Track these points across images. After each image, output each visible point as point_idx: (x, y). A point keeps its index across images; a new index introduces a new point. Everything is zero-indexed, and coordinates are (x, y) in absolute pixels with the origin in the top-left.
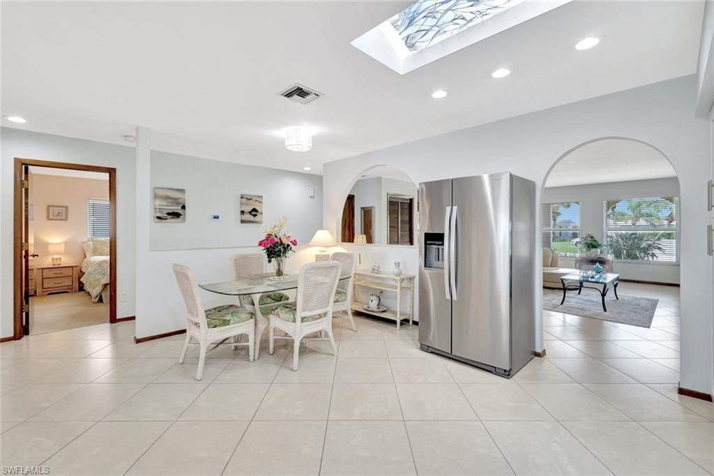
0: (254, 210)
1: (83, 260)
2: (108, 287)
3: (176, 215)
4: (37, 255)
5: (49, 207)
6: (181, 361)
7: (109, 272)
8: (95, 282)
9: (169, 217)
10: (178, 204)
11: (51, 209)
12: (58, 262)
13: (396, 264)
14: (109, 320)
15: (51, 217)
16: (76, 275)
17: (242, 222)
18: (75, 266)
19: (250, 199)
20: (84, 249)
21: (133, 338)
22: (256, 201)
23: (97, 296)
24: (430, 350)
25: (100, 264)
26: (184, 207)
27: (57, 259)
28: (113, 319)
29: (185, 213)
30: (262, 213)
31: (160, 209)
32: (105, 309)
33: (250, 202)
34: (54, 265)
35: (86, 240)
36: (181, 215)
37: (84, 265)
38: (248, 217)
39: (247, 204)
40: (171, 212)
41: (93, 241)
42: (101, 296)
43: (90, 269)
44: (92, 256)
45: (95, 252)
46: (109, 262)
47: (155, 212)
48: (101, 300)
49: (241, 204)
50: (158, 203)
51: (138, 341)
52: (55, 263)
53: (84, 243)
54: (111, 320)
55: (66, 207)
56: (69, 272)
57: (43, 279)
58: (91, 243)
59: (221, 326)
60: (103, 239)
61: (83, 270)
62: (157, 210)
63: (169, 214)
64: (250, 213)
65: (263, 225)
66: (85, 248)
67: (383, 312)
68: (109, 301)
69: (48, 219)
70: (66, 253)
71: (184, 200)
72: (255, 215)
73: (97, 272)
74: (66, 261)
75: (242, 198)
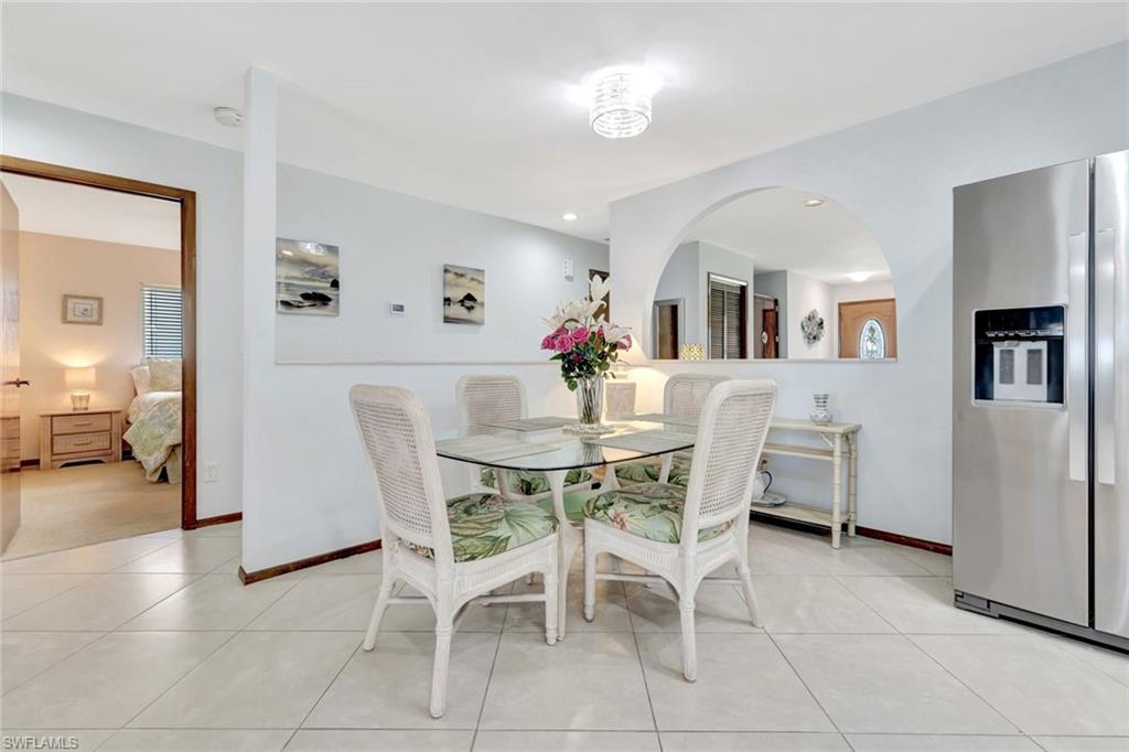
0: (469, 297)
1: (131, 401)
2: (179, 451)
3: (319, 299)
4: (26, 383)
5: (66, 297)
6: (368, 645)
7: (180, 422)
8: (154, 441)
9: (307, 303)
10: (324, 276)
11: (71, 302)
12: (84, 404)
13: (817, 398)
14: (179, 521)
15: (70, 317)
16: (116, 429)
17: (447, 320)
18: (116, 412)
19: (462, 275)
20: (132, 378)
21: (237, 571)
22: (472, 279)
23: (156, 471)
24: (995, 610)
25: (163, 404)
26: (335, 284)
27: (81, 398)
28: (190, 521)
29: (338, 295)
30: (482, 304)
31: (288, 285)
32: (172, 496)
33: (460, 280)
34: (75, 409)
35: (139, 363)
36: (330, 300)
37: (133, 409)
38: (457, 311)
39: (457, 285)
40: (310, 292)
41: (150, 365)
42: (164, 469)
43: (142, 416)
44: (149, 392)
45: (155, 384)
46: (181, 400)
47: (278, 292)
48: (164, 478)
49: (445, 284)
50: (285, 271)
51: (249, 579)
52: (78, 405)
53: (133, 368)
54: (183, 522)
55: (100, 300)
56: (104, 423)
57: (52, 436)
58: (147, 368)
59: (486, 554)
60: (169, 361)
61: (131, 419)
62: (283, 288)
63: (306, 296)
64: (462, 302)
65: (483, 327)
66: (135, 377)
67: (777, 505)
68: (180, 480)
69: (65, 320)
70: (99, 386)
71: (337, 269)
72: (470, 308)
73: (157, 420)
74: (98, 402)
75: (446, 271)
